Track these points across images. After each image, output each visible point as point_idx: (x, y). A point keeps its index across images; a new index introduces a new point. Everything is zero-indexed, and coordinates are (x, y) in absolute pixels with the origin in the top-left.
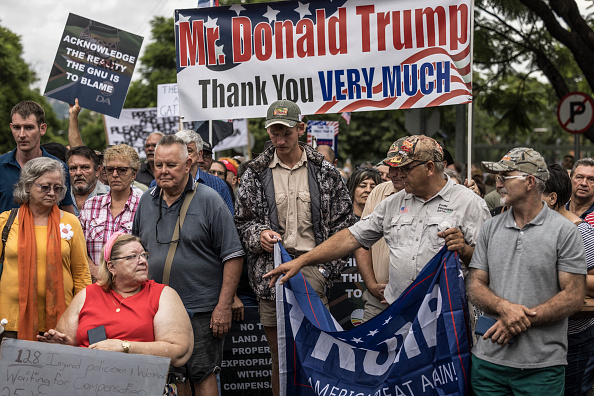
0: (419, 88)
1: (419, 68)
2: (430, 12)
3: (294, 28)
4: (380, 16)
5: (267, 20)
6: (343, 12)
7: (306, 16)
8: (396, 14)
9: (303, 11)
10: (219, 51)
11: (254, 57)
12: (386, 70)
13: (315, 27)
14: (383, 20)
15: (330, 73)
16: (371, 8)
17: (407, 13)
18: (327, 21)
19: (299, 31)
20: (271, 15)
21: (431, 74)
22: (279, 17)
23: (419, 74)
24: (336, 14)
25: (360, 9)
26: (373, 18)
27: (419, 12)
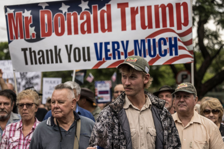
0: (158, 53)
1: (157, 41)
2: (163, 7)
3: (79, 17)
4: (132, 9)
5: (61, 11)
6: (109, 7)
7: (86, 9)
8: (142, 8)
9: (84, 6)
10: (32, 30)
11: (54, 34)
12: (136, 42)
13: (92, 16)
14: (134, 12)
15: (101, 44)
16: (126, 5)
17: (149, 7)
18: (99, 12)
19: (82, 18)
20: (64, 9)
21: (165, 44)
22: (69, 10)
23: (157, 45)
24: (105, 8)
25: (119, 5)
26: (128, 10)
27: (157, 7)
